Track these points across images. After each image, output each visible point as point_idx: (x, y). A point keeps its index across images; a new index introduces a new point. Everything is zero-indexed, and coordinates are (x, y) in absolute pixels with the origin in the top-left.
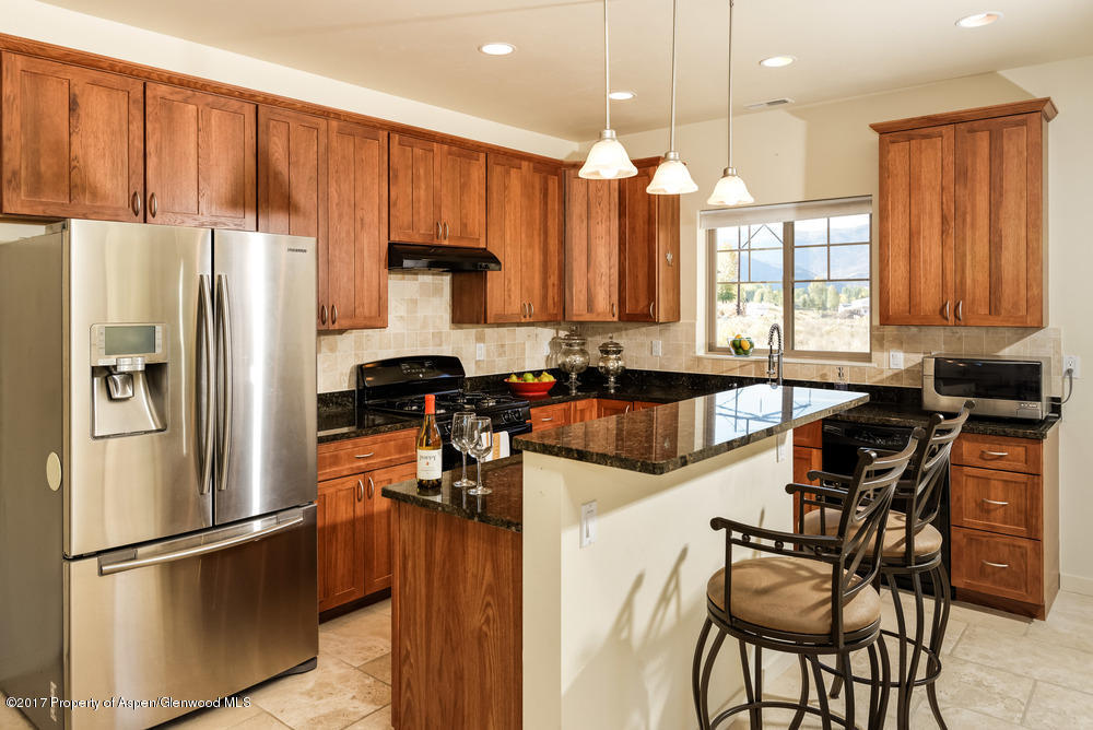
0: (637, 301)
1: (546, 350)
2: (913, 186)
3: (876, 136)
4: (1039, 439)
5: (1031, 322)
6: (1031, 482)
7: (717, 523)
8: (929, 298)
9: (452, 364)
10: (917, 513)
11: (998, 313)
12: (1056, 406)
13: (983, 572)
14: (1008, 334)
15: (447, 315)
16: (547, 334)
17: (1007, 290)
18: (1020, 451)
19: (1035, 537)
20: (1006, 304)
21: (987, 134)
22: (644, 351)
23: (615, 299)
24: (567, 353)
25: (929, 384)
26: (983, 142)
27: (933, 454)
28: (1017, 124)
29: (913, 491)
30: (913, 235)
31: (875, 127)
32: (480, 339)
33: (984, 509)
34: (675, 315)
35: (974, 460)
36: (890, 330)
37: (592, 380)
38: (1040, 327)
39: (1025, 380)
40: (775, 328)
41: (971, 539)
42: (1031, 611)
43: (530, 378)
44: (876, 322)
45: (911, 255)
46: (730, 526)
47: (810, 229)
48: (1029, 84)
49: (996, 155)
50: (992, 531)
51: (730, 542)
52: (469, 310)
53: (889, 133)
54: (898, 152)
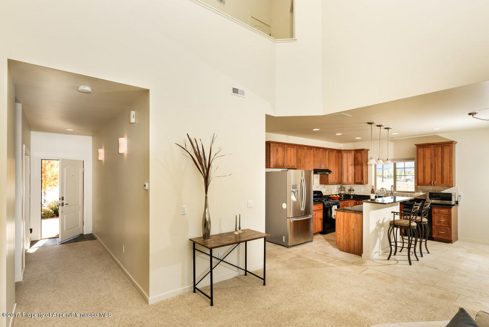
0: (359, 180)
1: (336, 190)
2: (424, 157)
3: (416, 146)
4: (451, 208)
5: (450, 185)
6: (449, 216)
7: (392, 212)
8: (428, 180)
9: (320, 192)
10: (423, 215)
11: (443, 183)
12: (457, 203)
13: (439, 234)
14: (446, 188)
15: (319, 183)
16: (336, 186)
17: (445, 179)
18: (447, 210)
19: (450, 226)
20: (445, 181)
21: (440, 148)
22: (359, 190)
23: (353, 179)
24: (341, 191)
25: (428, 197)
26: (440, 149)
27: (425, 206)
28: (447, 146)
29: (422, 211)
30: (424, 167)
31: (416, 145)
32: (324, 187)
33: (439, 222)
34: (367, 183)
35: (437, 212)
36: (419, 187)
37: (347, 197)
38: (452, 187)
39: (449, 197)
40: (392, 186)
41: (437, 228)
42: (448, 241)
43: (335, 196)
44: (416, 185)
45: (424, 171)
46: (394, 212)
47: (400, 165)
48: (450, 138)
49: (443, 152)
50: (441, 226)
51: (394, 214)
52: (324, 181)
53: (419, 146)
54: (421, 150)
